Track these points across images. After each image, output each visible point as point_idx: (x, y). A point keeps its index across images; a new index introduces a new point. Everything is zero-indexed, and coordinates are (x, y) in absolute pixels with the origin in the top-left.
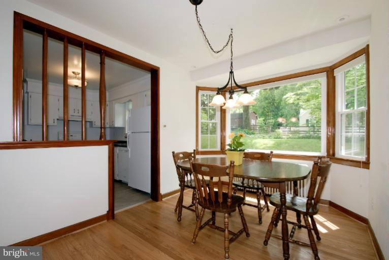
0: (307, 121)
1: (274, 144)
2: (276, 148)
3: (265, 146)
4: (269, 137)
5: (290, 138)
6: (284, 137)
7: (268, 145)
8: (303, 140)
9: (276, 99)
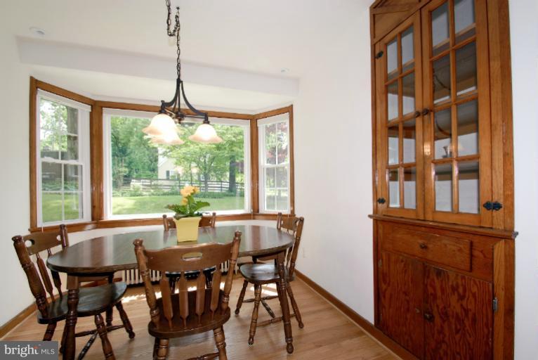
0: (168, 173)
1: (135, 205)
2: (139, 210)
3: (120, 208)
4: (122, 194)
5: (153, 194)
6: (144, 193)
7: (126, 207)
8: (170, 197)
9: (121, 137)
